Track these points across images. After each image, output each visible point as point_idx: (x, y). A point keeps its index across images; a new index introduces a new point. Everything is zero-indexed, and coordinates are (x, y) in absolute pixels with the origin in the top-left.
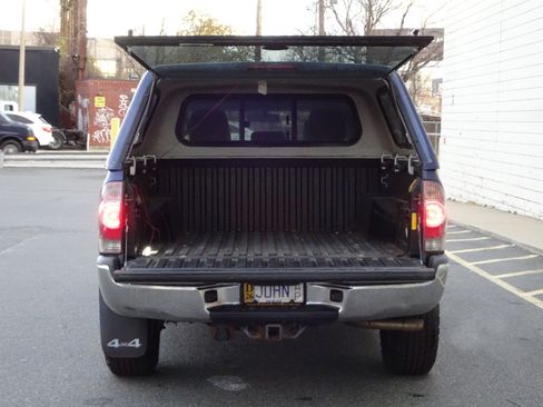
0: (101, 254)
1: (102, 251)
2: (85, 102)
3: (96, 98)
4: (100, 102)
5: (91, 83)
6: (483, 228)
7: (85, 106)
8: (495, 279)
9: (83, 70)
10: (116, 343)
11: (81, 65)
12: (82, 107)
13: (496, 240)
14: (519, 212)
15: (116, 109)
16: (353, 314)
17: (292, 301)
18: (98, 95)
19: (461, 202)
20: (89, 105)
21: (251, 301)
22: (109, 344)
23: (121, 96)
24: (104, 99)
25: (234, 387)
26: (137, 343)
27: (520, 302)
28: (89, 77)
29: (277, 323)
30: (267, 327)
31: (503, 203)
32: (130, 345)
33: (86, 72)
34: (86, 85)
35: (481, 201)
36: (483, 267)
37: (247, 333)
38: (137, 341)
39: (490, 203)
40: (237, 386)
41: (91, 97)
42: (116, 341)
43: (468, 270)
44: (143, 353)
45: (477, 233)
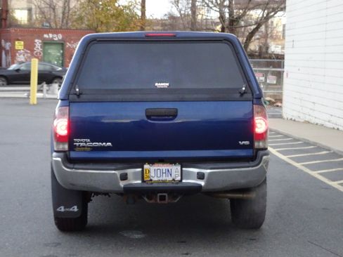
0: (56, 151)
1: (55, 149)
2: (7, 46)
3: (17, 42)
4: (19, 45)
5: (12, 30)
6: (312, 139)
7: (8, 48)
8: (315, 174)
9: (5, 20)
10: (62, 209)
11: (4, 15)
12: (5, 49)
13: (320, 148)
14: (341, 128)
15: (32, 51)
16: (211, 187)
17: (174, 180)
18: (18, 40)
19: (298, 122)
20: (11, 48)
21: (149, 179)
22: (58, 210)
23: (36, 41)
24: (22, 43)
25: (137, 236)
26: (75, 209)
27: (329, 188)
28: (10, 26)
29: (164, 192)
30: (159, 195)
31: (329, 122)
32: (71, 210)
33: (8, 22)
34: (8, 32)
35: (313, 120)
36: (306, 166)
37: (146, 199)
38: (76, 207)
39: (320, 122)
40: (139, 236)
41: (12, 41)
42: (62, 207)
43: (297, 168)
44: (79, 215)
45: (307, 143)
